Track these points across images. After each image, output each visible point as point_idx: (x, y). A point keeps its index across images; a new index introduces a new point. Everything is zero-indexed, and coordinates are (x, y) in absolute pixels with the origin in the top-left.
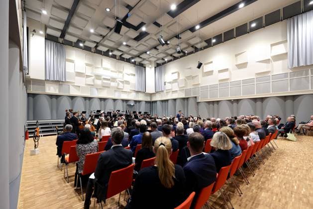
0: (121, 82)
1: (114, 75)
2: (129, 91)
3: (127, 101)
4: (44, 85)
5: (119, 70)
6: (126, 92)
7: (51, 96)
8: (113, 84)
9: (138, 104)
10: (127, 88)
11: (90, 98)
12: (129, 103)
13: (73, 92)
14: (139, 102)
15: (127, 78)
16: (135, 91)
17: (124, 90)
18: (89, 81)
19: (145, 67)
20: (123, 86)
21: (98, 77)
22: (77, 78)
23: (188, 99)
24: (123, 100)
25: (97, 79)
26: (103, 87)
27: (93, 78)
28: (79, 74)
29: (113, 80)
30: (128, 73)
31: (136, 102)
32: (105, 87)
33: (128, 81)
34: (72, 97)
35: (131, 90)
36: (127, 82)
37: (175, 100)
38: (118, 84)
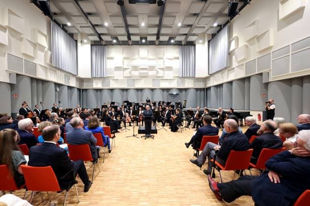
0: (160, 69)
1: (152, 63)
2: (172, 78)
3: (168, 90)
4: (92, 82)
5: (158, 56)
6: (167, 79)
7: (97, 90)
8: (151, 73)
9: (184, 92)
10: (169, 75)
11: (127, 90)
12: (171, 92)
13: (113, 85)
14: (186, 89)
15: (168, 63)
16: (178, 77)
17: (165, 78)
18: (127, 73)
19: (195, 45)
20: (164, 74)
21: (135, 68)
22: (116, 72)
23: (249, 78)
24: (163, 90)
25: (135, 70)
26: (141, 77)
27: (130, 70)
28: (118, 69)
29: (152, 68)
30: (170, 58)
31: (180, 90)
32: (143, 77)
33: (171, 67)
34: (112, 90)
35: (173, 77)
36: (169, 68)
37: (231, 83)
38: (157, 72)
